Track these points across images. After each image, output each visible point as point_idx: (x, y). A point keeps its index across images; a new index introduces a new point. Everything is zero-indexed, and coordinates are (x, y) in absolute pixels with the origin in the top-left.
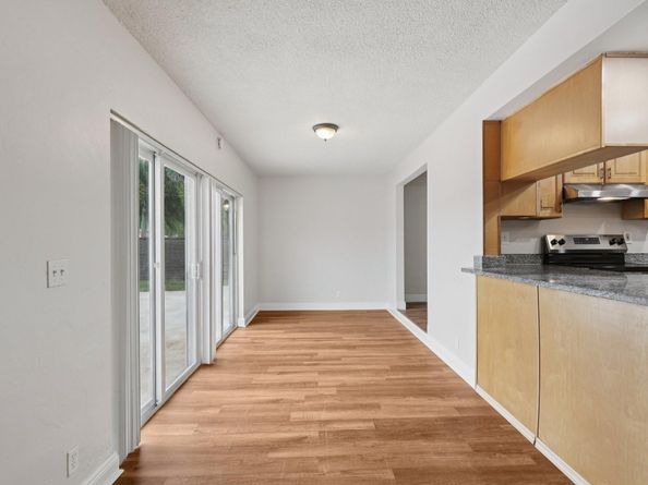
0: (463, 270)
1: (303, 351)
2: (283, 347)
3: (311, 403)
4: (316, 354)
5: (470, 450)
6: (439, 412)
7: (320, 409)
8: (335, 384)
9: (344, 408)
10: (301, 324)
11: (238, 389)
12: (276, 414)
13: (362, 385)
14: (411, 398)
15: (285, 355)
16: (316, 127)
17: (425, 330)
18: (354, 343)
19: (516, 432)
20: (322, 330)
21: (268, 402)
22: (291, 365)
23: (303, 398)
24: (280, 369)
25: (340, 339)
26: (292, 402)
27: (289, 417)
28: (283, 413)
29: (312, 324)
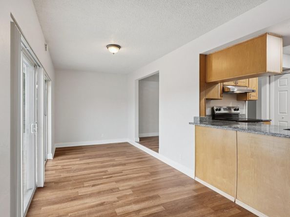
0: (190, 123)
1: (98, 170)
2: (85, 169)
3: (123, 201)
4: (107, 171)
5: (213, 211)
6: (188, 194)
7: (130, 204)
8: (129, 187)
9: (143, 201)
10: (87, 154)
11: (72, 200)
12: (106, 212)
13: (143, 185)
14: (170, 189)
15: (89, 174)
16: (108, 46)
17: (157, 151)
18: (123, 162)
19: (223, 198)
20: (101, 156)
21: (97, 205)
22: (97, 179)
23: (116, 199)
24: (92, 183)
25: (114, 160)
26: (112, 203)
27: (115, 212)
28: (110, 211)
29: (93, 153)
